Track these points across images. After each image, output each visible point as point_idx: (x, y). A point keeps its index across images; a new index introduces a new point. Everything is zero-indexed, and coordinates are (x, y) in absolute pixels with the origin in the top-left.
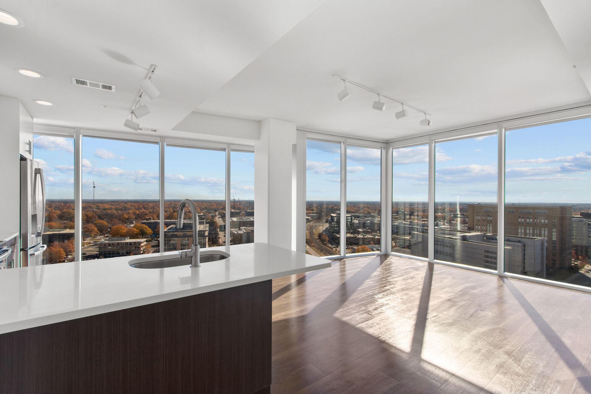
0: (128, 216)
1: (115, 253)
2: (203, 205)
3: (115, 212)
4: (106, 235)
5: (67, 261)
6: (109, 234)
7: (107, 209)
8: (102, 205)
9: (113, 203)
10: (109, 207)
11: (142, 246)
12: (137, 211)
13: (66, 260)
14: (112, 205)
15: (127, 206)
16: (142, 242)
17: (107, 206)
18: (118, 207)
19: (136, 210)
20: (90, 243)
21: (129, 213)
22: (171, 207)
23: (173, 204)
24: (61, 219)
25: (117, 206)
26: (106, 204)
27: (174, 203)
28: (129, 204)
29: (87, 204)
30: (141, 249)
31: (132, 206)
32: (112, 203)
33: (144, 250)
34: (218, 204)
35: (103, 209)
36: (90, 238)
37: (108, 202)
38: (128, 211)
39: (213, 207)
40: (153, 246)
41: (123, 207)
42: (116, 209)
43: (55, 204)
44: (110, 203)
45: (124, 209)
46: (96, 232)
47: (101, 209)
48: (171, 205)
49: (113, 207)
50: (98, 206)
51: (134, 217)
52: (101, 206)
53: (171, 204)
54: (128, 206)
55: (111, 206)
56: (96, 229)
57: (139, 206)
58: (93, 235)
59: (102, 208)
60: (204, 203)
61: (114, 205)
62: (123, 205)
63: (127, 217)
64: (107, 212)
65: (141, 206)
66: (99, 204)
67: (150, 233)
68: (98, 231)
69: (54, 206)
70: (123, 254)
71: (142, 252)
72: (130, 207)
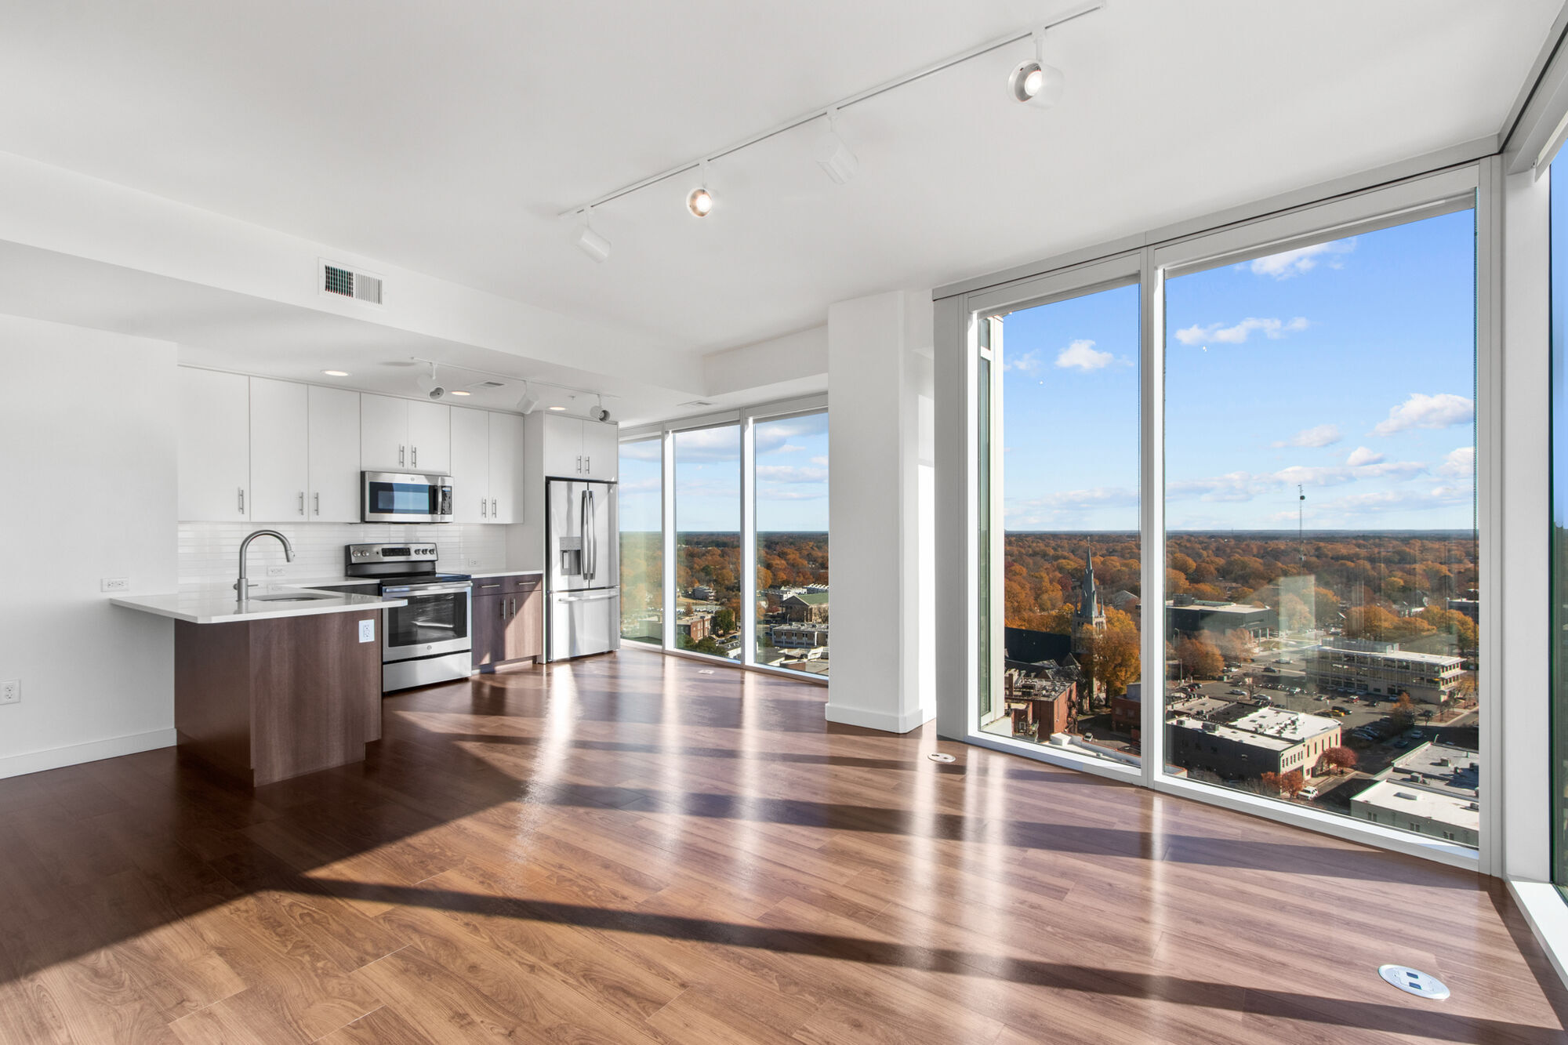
0: (1405, 582)
1: (1353, 684)
3: (1368, 565)
4: (1333, 630)
5: (1228, 679)
6: (1339, 628)
7: (1343, 558)
8: (1330, 546)
9: (1364, 540)
10: (1352, 552)
11: (1443, 679)
12: (1443, 566)
13: (1225, 677)
14: (1359, 546)
15: (1407, 550)
16: (1443, 667)
17: (1343, 549)
18: (1379, 553)
19: (1441, 563)
20: (1286, 645)
21: (1412, 572)
24: (1224, 577)
25: (1376, 550)
26: (1341, 542)
28: (1418, 544)
29: (1290, 544)
30: (1442, 688)
31: (1423, 550)
32: (1361, 542)
33: (1451, 694)
35: (1332, 558)
36: (1288, 632)
37: (1348, 538)
38: (1408, 566)
41: (1394, 552)
42: (1372, 560)
43: (1215, 542)
44: (1354, 542)
45: (1396, 560)
46: (1305, 617)
47: (1326, 556)
49: (1363, 552)
50: (1318, 549)
51: (1428, 585)
52: (1328, 549)
54: (1414, 550)
55: (1358, 550)
56: (1304, 609)
58: (1296, 626)
59: (1330, 554)
61: (1364, 546)
62: (1394, 547)
66: (1322, 544)
68: (1310, 616)
69: (1213, 546)
70: (1379, 690)
71: (1443, 698)
72: (1417, 553)
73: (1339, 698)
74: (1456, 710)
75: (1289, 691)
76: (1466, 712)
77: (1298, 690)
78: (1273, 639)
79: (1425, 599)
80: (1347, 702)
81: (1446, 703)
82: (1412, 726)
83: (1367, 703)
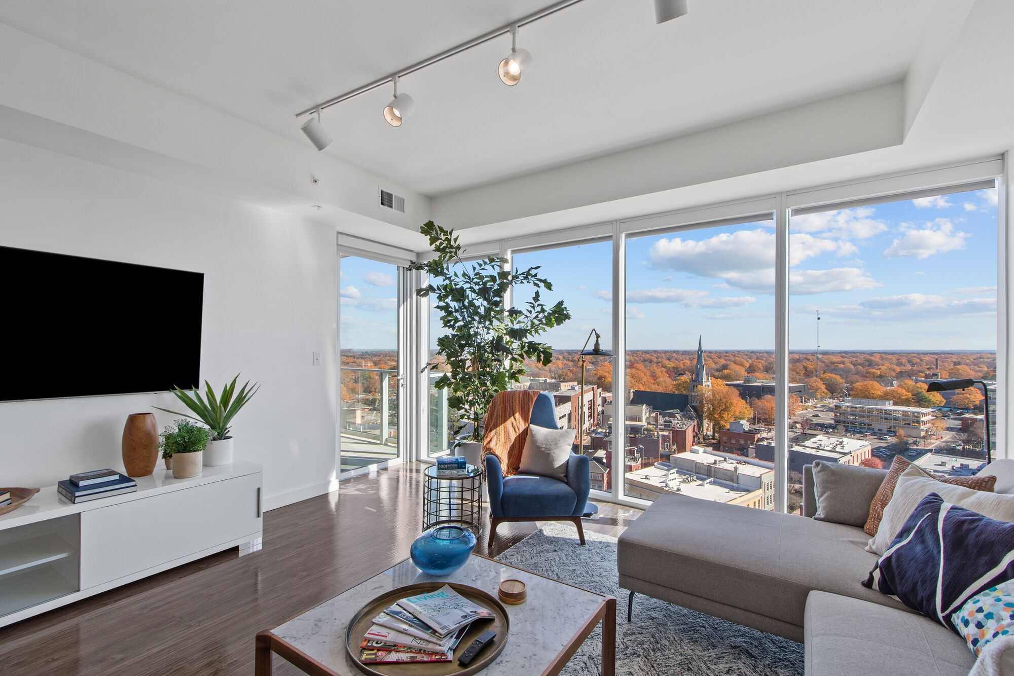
1: (865, 428)
3: (852, 367)
7: (835, 363)
8: (826, 357)
10: (839, 360)
11: (922, 421)
12: (897, 367)
14: (843, 357)
15: (873, 359)
16: (922, 414)
17: (835, 359)
18: (856, 361)
19: (895, 365)
20: (816, 407)
22: (984, 363)
23: (988, 358)
24: (767, 371)
25: (854, 359)
26: (833, 355)
27: (989, 356)
28: (878, 356)
29: (801, 355)
30: (922, 427)
31: (882, 359)
32: (844, 355)
33: (927, 431)
35: (828, 363)
36: (815, 400)
37: (835, 353)
40: (950, 429)
41: (866, 360)
42: (853, 364)
44: (840, 355)
46: (824, 392)
48: (982, 360)
49: (847, 360)
51: (894, 374)
52: (825, 359)
53: (980, 358)
54: (876, 359)
56: (823, 387)
57: (898, 360)
58: (819, 397)
59: (827, 361)
61: (847, 357)
62: (864, 358)
63: (879, 373)
64: (837, 366)
65: (904, 361)
67: (938, 402)
68: (826, 391)
69: (755, 356)
70: (881, 430)
71: (923, 434)
72: (880, 361)
73: (857, 435)
74: (932, 441)
75: (825, 431)
76: (937, 442)
77: (831, 430)
78: (806, 404)
79: (895, 382)
80: (864, 437)
81: (924, 438)
82: (908, 449)
83: (876, 437)
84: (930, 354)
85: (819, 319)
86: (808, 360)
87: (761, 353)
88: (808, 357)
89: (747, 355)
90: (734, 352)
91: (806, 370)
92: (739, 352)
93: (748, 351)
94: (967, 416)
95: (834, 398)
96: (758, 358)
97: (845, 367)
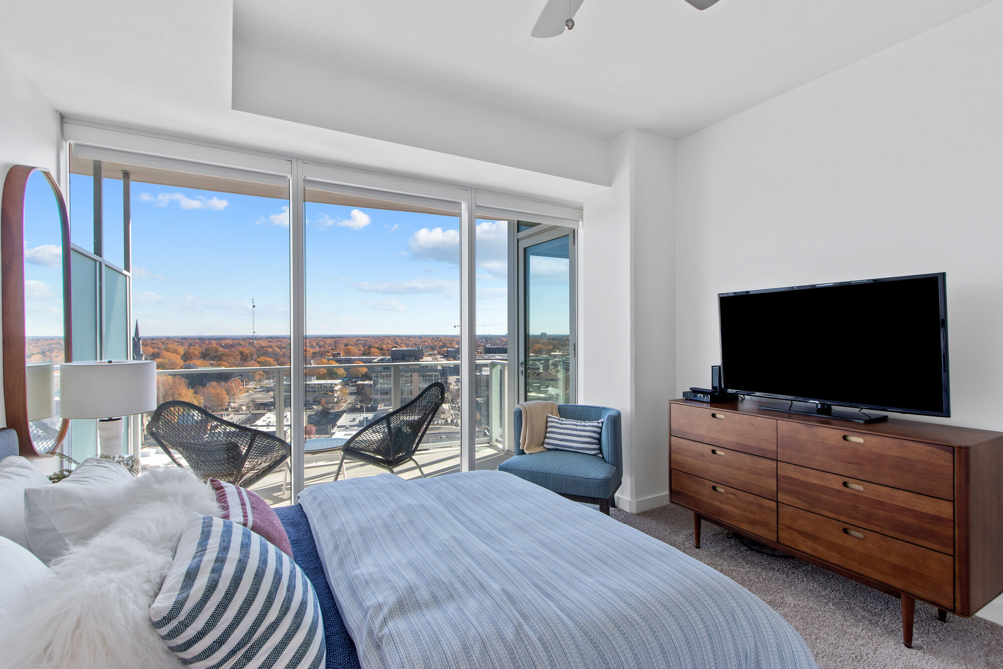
2: (410, 341)
3: (279, 350)
5: (231, 409)
10: (267, 344)
13: (230, 408)
14: (270, 342)
16: (336, 384)
17: (264, 344)
18: (280, 345)
20: (255, 388)
22: (360, 344)
23: (362, 340)
25: (279, 343)
26: (262, 340)
27: (363, 339)
29: (234, 341)
30: (335, 395)
32: (270, 340)
33: (338, 398)
34: (433, 339)
36: (254, 382)
39: (426, 343)
40: (351, 394)
46: (260, 374)
48: (359, 342)
53: (358, 340)
57: (310, 343)
58: (257, 379)
60: (411, 339)
64: (266, 350)
65: (314, 344)
67: (342, 374)
69: (186, 343)
71: (336, 400)
74: (342, 404)
75: (268, 409)
76: (345, 404)
78: (247, 386)
81: (337, 402)
82: (329, 413)
84: (330, 338)
85: (254, 306)
86: (241, 345)
87: (193, 339)
88: (241, 342)
89: (178, 342)
90: (161, 339)
91: (242, 355)
92: (168, 338)
93: (178, 338)
94: (359, 382)
95: (269, 379)
96: (190, 345)
97: (273, 351)
